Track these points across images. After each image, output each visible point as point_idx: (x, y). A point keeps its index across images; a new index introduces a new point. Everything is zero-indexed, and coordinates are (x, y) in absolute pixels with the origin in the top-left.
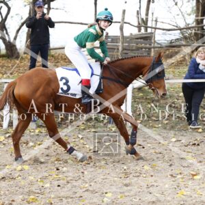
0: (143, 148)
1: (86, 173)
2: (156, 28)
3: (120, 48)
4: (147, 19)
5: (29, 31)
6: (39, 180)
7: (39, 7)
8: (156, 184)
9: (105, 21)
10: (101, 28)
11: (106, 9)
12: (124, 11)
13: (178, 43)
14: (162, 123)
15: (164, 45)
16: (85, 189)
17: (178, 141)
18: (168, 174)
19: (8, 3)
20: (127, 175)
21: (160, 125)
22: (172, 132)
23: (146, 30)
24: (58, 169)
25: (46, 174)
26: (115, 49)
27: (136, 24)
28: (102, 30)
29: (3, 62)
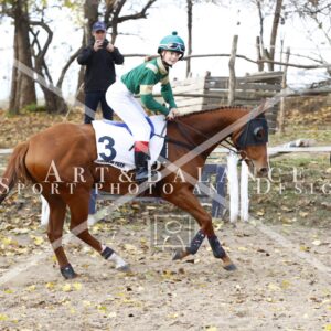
0: (268, 255)
1: (174, 295)
2: (287, 65)
3: (230, 97)
4: (273, 50)
5: (82, 69)
6: (100, 306)
7: (98, 32)
8: (288, 313)
9: (173, 52)
10: (165, 63)
11: (175, 34)
12: (236, 38)
13: (323, 89)
14: (298, 216)
15: (301, 91)
16: (173, 321)
17: (324, 244)
18: (308, 297)
19: (49, 25)
20: (240, 298)
21: (294, 220)
22: (314, 230)
23: (272, 68)
24: (129, 289)
25: (110, 297)
26: (221, 98)
27: (256, 58)
28: (167, 66)
29: (41, 119)
